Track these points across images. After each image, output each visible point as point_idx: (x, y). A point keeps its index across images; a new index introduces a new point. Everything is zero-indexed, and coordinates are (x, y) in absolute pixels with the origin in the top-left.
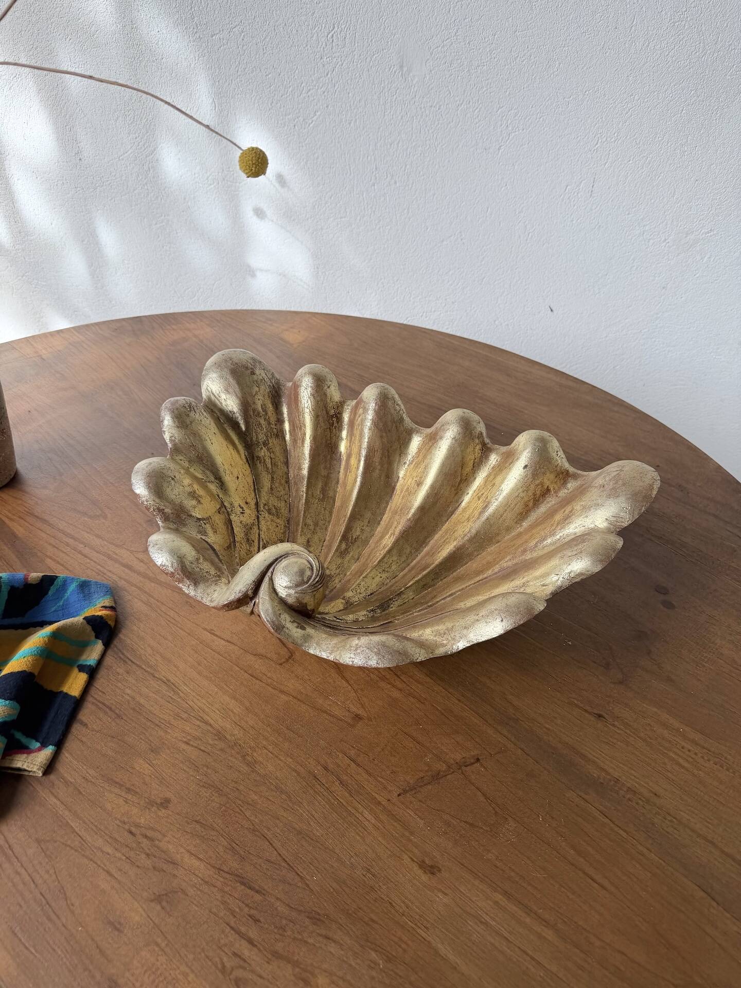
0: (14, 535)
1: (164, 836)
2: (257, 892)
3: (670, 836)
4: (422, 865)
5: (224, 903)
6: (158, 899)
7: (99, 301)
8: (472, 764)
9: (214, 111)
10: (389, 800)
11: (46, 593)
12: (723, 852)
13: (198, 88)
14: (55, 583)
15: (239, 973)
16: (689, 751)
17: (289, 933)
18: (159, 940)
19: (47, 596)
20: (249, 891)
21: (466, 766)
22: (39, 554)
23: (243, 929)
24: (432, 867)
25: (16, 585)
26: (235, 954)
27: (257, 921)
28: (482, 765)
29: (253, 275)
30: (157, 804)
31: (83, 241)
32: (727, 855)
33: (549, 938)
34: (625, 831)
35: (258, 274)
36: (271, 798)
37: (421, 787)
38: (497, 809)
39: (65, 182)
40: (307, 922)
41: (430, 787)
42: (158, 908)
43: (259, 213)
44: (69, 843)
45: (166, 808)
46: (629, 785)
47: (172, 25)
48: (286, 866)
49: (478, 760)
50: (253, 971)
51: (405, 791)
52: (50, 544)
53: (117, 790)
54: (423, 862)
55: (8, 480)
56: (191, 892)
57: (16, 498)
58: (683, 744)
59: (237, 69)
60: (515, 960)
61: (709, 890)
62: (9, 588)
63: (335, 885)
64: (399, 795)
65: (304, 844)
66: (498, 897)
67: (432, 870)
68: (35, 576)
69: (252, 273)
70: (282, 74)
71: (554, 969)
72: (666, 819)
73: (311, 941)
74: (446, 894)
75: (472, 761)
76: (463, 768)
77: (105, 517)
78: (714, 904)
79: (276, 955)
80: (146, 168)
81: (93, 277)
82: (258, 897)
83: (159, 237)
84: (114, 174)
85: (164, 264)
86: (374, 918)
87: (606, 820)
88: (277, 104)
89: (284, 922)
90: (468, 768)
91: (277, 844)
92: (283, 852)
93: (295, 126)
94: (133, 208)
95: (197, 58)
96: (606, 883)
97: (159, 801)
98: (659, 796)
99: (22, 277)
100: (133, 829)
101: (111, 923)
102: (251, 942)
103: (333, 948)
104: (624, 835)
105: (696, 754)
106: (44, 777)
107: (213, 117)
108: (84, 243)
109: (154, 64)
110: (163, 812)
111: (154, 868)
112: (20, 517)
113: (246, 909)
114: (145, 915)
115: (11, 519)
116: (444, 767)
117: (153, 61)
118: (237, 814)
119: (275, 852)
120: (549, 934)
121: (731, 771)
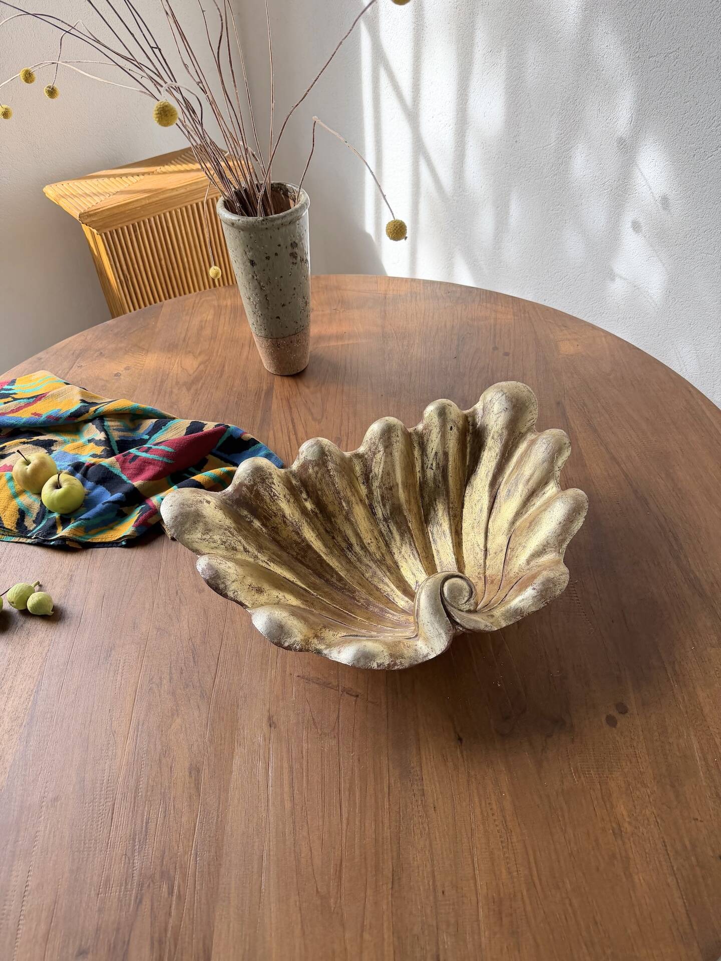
0: (270, 408)
1: (187, 605)
2: (194, 662)
3: (413, 834)
4: (270, 718)
5: (178, 653)
6: (158, 629)
7: (493, 259)
8: (351, 695)
9: (629, 125)
10: (291, 674)
11: (248, 449)
12: (433, 872)
13: (623, 101)
14: (256, 446)
15: (154, 686)
16: (491, 809)
17: (187, 690)
18: (142, 646)
19: (247, 451)
20: (192, 658)
21: (347, 693)
22: (271, 426)
23: (174, 671)
24: (274, 723)
25: (234, 436)
26: (161, 678)
27: (182, 673)
28: (356, 701)
29: (613, 280)
30: (198, 588)
31: (498, 207)
32: (434, 876)
33: (286, 806)
34: (390, 805)
35: (617, 279)
36: (243, 626)
37: (313, 682)
38: (336, 727)
39: (500, 156)
40: (199, 693)
41: (317, 686)
42: (155, 633)
43: (636, 226)
44: (152, 577)
45: (200, 593)
46: (425, 788)
47: (620, 42)
48: (217, 662)
49: (357, 696)
50: (160, 692)
51: (303, 677)
52: (280, 423)
53: (190, 569)
54: (273, 717)
55: (295, 373)
56: (172, 638)
57: (290, 386)
58: (493, 802)
59: (661, 91)
60: (260, 798)
61: (396, 878)
62: (229, 435)
63: (225, 688)
64: (298, 676)
65: (234, 659)
66: (286, 765)
67: (271, 724)
68: (249, 436)
69: (612, 276)
70: (699, 104)
71: (272, 819)
72: (422, 824)
73: (192, 701)
74: (265, 740)
75: (353, 694)
76: (345, 693)
77: (319, 422)
78: (390, 886)
79: (173, 693)
80: (560, 161)
81: (495, 239)
82: (192, 664)
83: (551, 221)
84: (536, 159)
85: (547, 245)
86: (225, 719)
87: (386, 790)
88: (685, 131)
89: (191, 684)
90: (346, 696)
91: (222, 650)
92: (222, 655)
93: (694, 155)
94: (541, 191)
95: (630, 75)
96: (345, 816)
97: (200, 587)
98: (435, 810)
99: (451, 221)
100: (179, 591)
101: (134, 623)
102: (171, 679)
103: (196, 713)
104: (386, 806)
105: (493, 815)
106: (171, 541)
107: (626, 130)
108: (499, 209)
109: (594, 73)
110: (197, 595)
111: (170, 615)
112: (282, 399)
113: (183, 665)
114: (148, 631)
115: (277, 398)
116: (335, 684)
117: (595, 71)
118: (222, 621)
119: (218, 652)
120: (288, 805)
121: (504, 845)
